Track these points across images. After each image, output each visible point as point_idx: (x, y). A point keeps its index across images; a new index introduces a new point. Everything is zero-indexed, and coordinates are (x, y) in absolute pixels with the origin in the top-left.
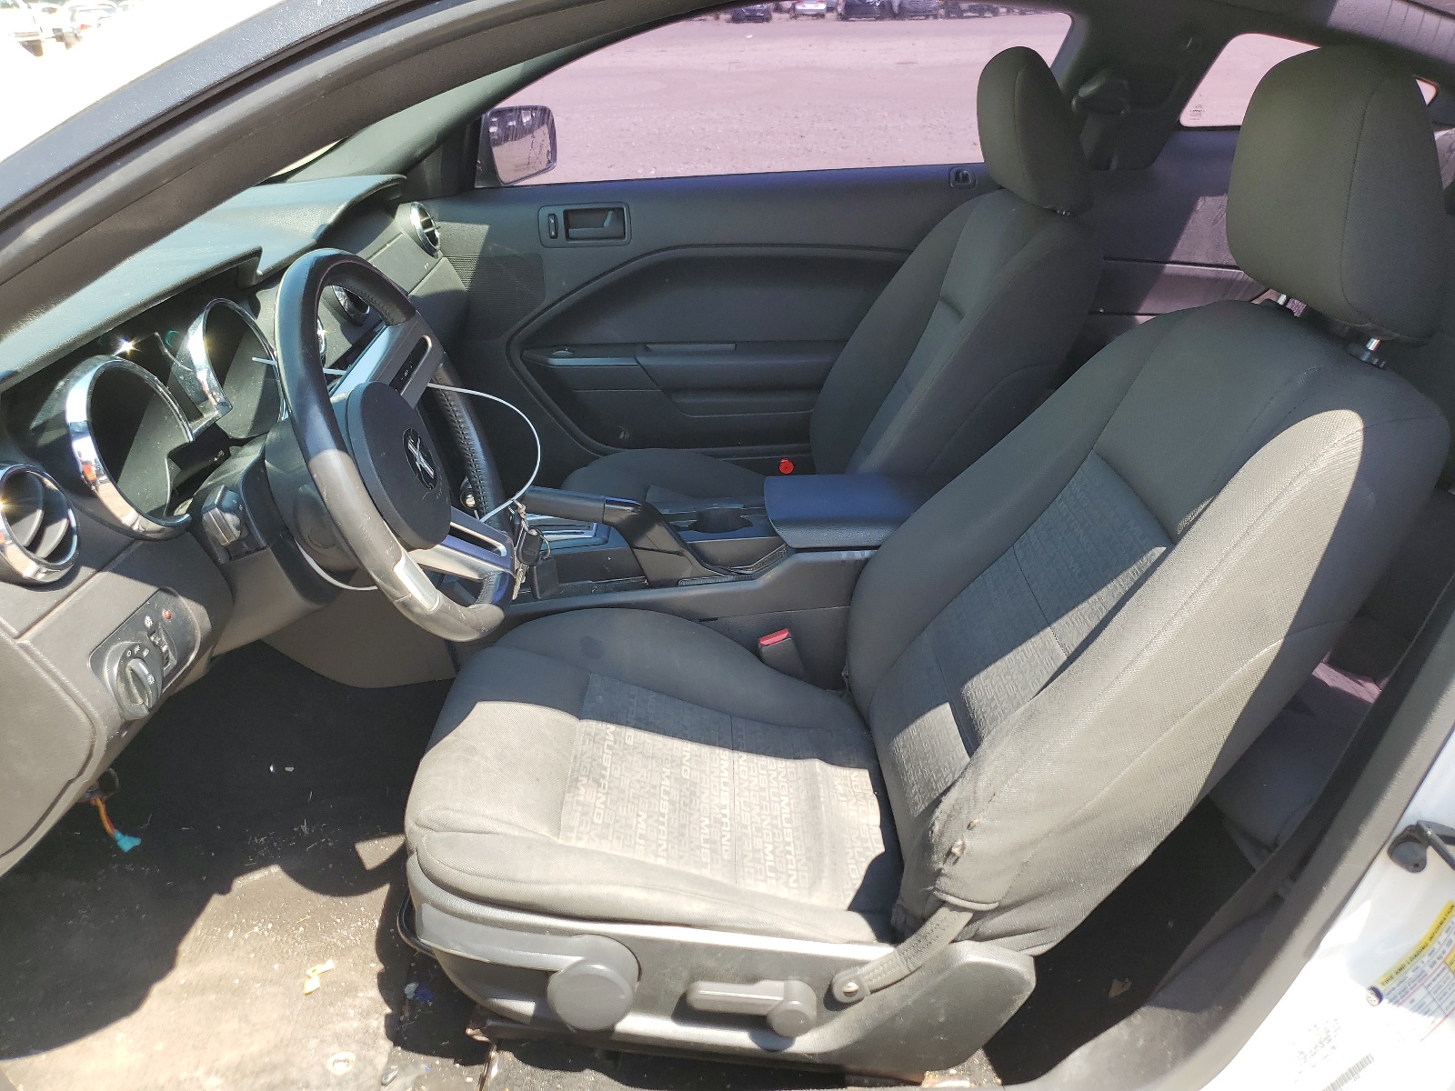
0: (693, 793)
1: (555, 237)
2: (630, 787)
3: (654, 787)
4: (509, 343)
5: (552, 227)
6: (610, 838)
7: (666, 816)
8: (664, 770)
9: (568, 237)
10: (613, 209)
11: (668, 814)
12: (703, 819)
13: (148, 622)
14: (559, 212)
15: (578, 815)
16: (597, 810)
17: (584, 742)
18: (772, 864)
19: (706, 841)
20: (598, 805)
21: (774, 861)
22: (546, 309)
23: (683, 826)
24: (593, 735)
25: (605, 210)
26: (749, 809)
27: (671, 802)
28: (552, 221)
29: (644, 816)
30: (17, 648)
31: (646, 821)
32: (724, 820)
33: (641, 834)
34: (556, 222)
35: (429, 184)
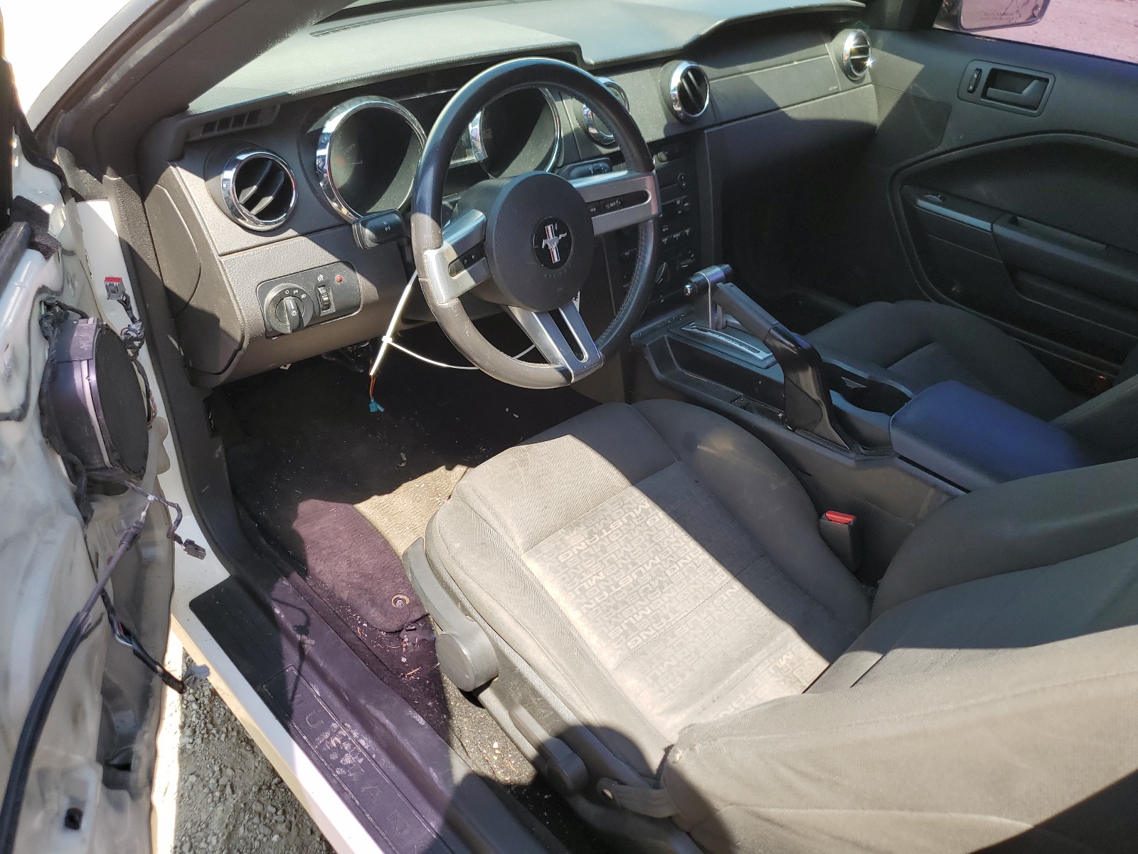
0: (661, 587)
1: (971, 92)
2: (614, 553)
3: (634, 564)
4: (895, 174)
5: (974, 82)
6: (558, 575)
7: (619, 589)
8: (656, 557)
9: (984, 95)
10: (1040, 79)
11: (622, 588)
12: (647, 608)
13: (321, 278)
14: (986, 69)
15: (552, 545)
16: (569, 552)
17: (614, 503)
18: (659, 674)
19: (629, 624)
20: (574, 549)
21: (662, 674)
22: (934, 156)
23: (624, 603)
24: (625, 502)
25: (1032, 78)
26: (692, 626)
27: (635, 583)
28: (976, 76)
29: (602, 576)
30: (218, 262)
31: (597, 582)
32: (663, 620)
33: (583, 587)
34: (978, 79)
35: (887, 15)
